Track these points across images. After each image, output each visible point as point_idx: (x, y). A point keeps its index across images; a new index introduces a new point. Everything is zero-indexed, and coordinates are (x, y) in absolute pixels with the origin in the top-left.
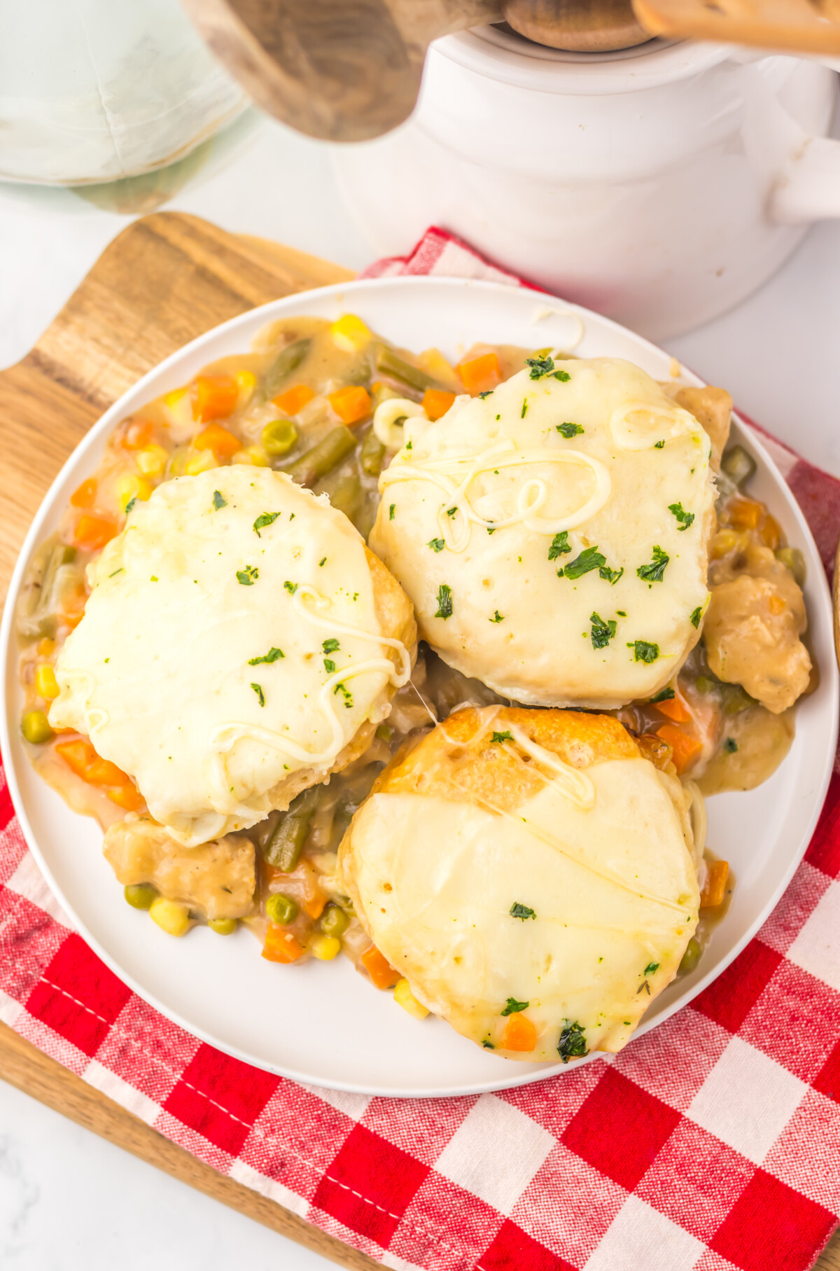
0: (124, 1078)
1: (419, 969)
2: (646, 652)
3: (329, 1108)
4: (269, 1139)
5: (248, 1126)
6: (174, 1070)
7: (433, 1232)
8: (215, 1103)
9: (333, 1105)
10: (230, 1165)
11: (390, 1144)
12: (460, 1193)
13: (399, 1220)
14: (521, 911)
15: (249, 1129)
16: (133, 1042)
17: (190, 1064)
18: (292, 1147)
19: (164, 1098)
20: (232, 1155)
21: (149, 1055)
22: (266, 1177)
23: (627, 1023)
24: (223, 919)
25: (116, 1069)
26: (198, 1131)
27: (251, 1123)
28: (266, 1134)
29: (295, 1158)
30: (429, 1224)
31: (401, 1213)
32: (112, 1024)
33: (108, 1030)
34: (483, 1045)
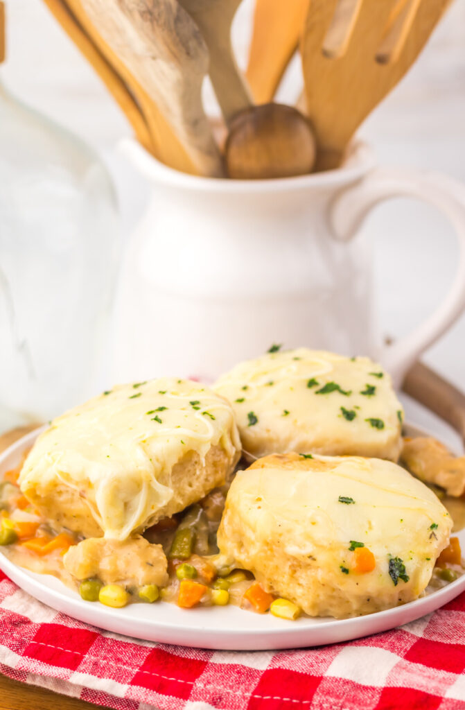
0: (99, 677)
1: (289, 531)
2: (377, 424)
3: (245, 668)
4: (208, 687)
5: (191, 683)
6: (133, 668)
7: (335, 705)
8: (166, 677)
9: (246, 666)
10: (183, 706)
11: (292, 671)
12: (347, 682)
13: (311, 703)
14: (345, 501)
15: (192, 685)
16: (101, 661)
17: (143, 666)
18: (225, 687)
19: (129, 681)
20: (184, 699)
21: (114, 665)
22: (210, 706)
23: (428, 559)
24: (149, 583)
25: (93, 673)
26: (157, 692)
27: (194, 681)
28: (205, 685)
29: (228, 693)
30: (332, 700)
31: (311, 699)
32: (85, 654)
33: (83, 657)
34: (341, 570)
